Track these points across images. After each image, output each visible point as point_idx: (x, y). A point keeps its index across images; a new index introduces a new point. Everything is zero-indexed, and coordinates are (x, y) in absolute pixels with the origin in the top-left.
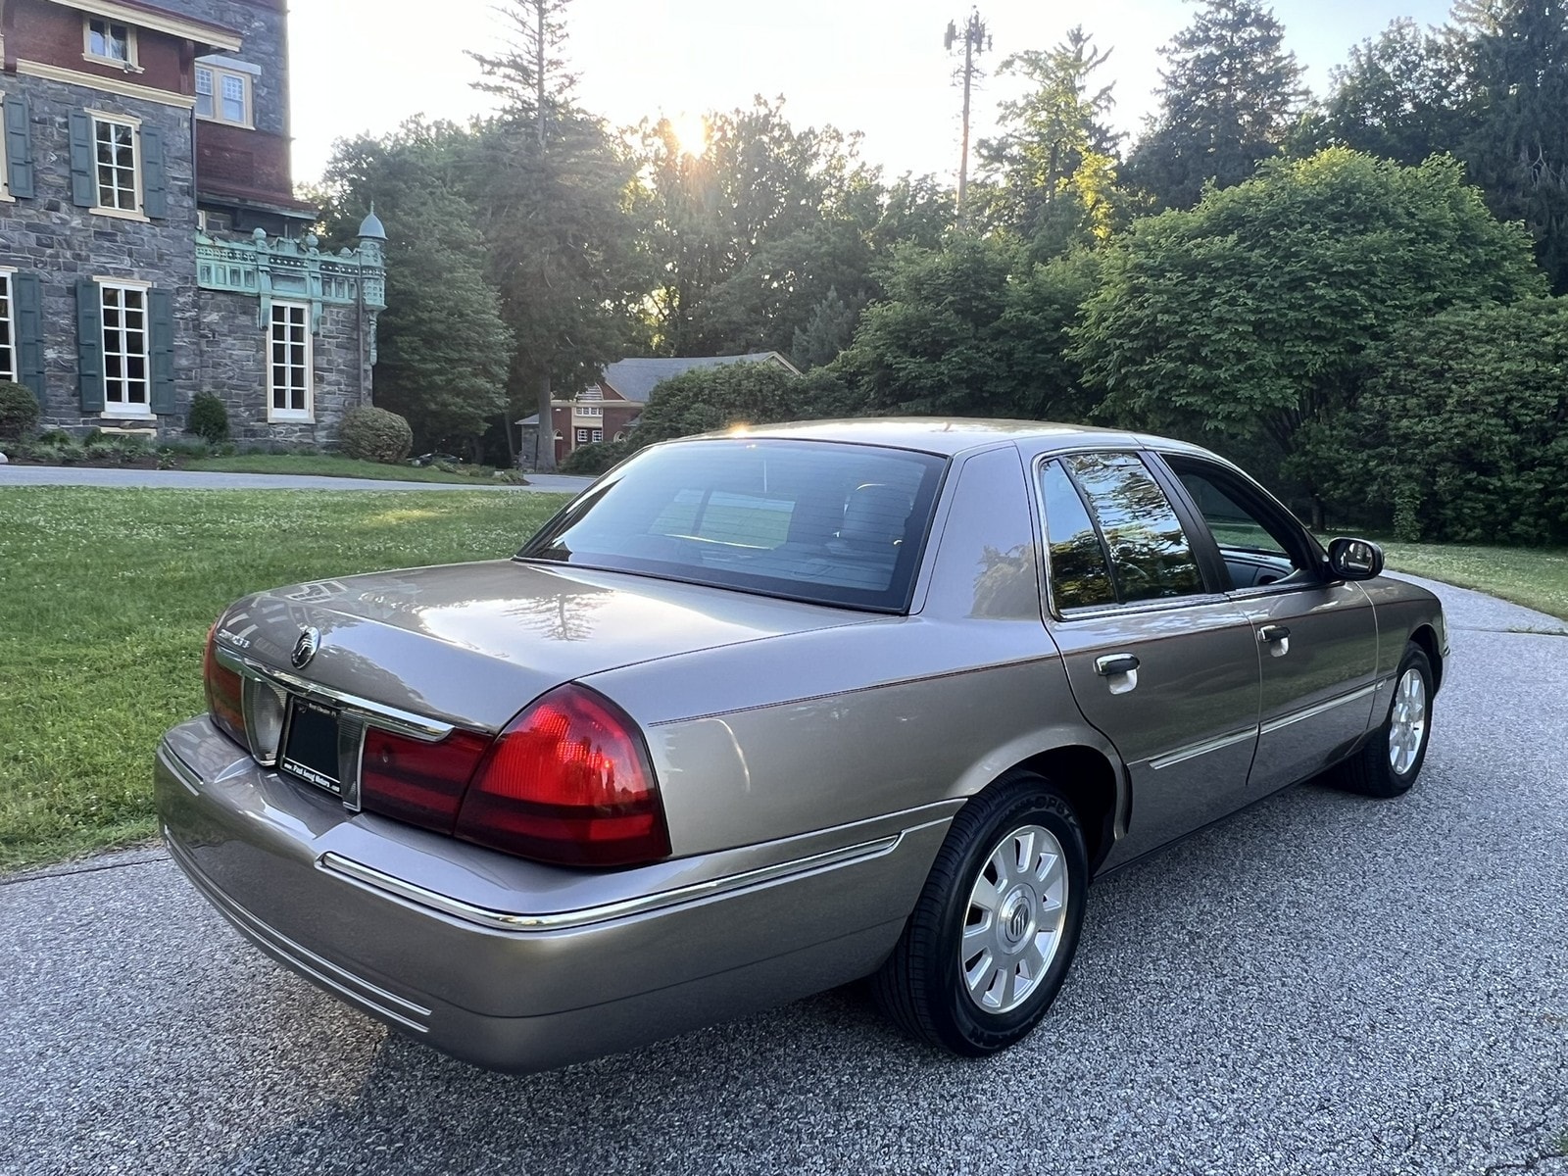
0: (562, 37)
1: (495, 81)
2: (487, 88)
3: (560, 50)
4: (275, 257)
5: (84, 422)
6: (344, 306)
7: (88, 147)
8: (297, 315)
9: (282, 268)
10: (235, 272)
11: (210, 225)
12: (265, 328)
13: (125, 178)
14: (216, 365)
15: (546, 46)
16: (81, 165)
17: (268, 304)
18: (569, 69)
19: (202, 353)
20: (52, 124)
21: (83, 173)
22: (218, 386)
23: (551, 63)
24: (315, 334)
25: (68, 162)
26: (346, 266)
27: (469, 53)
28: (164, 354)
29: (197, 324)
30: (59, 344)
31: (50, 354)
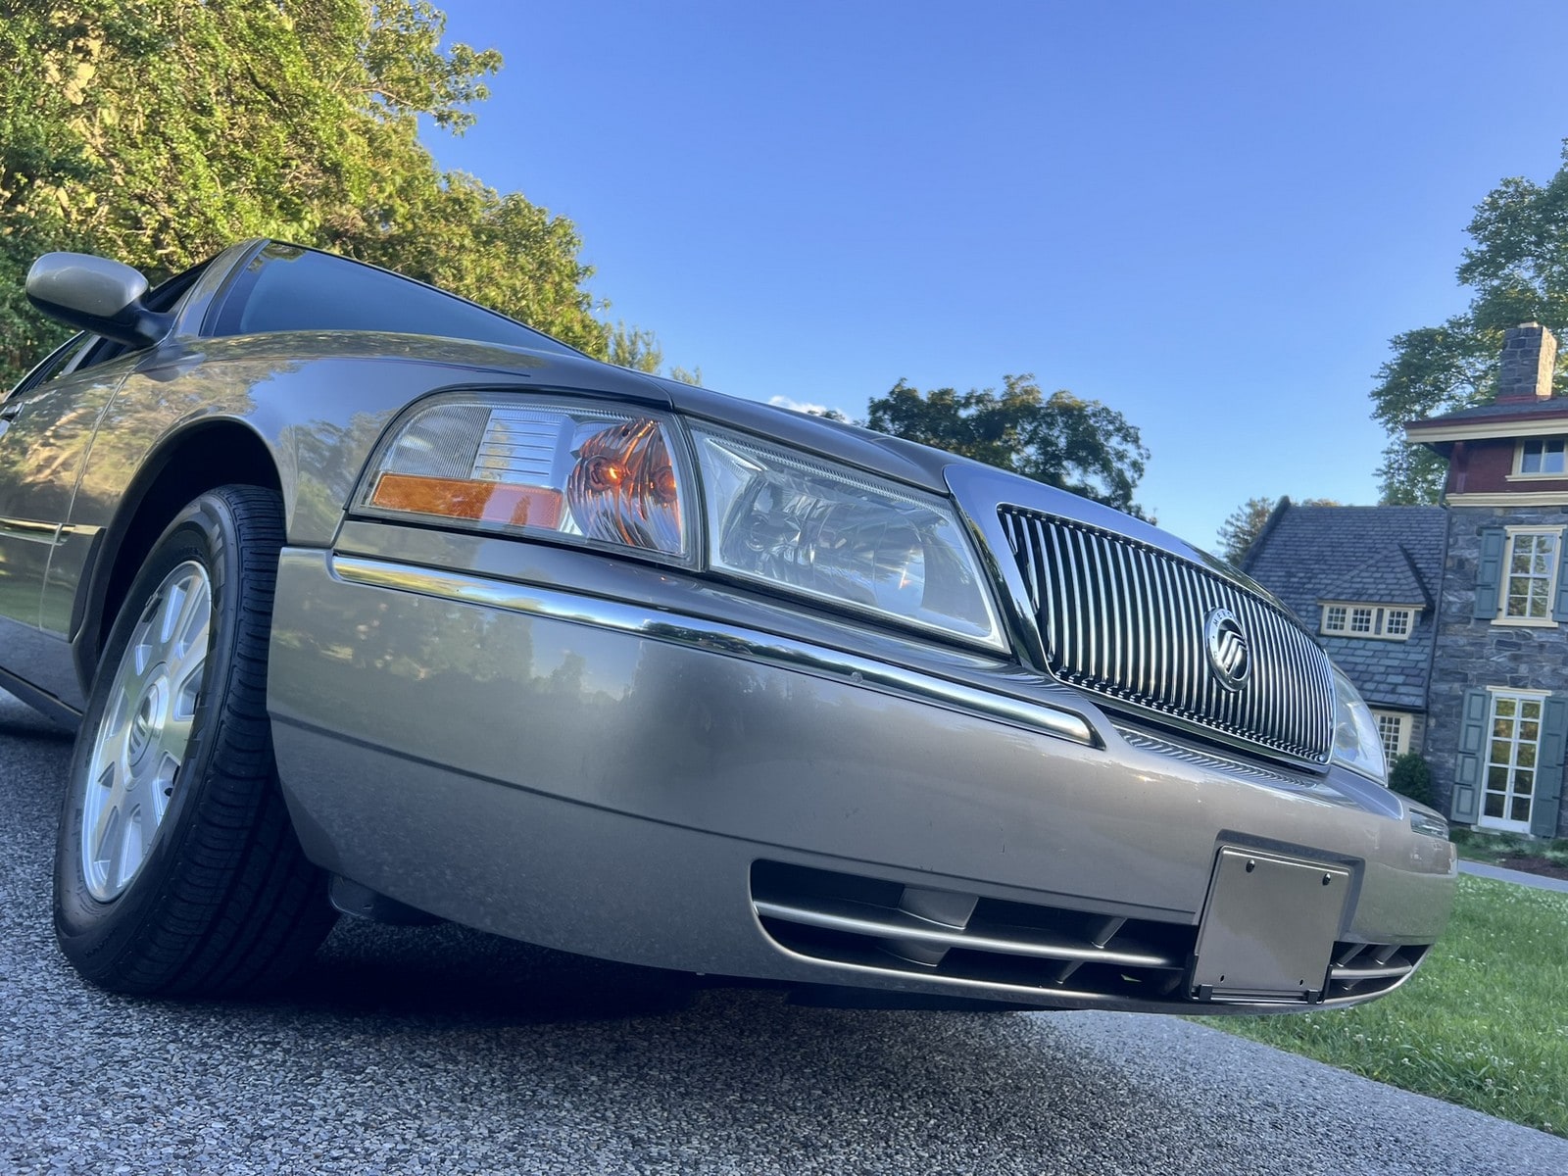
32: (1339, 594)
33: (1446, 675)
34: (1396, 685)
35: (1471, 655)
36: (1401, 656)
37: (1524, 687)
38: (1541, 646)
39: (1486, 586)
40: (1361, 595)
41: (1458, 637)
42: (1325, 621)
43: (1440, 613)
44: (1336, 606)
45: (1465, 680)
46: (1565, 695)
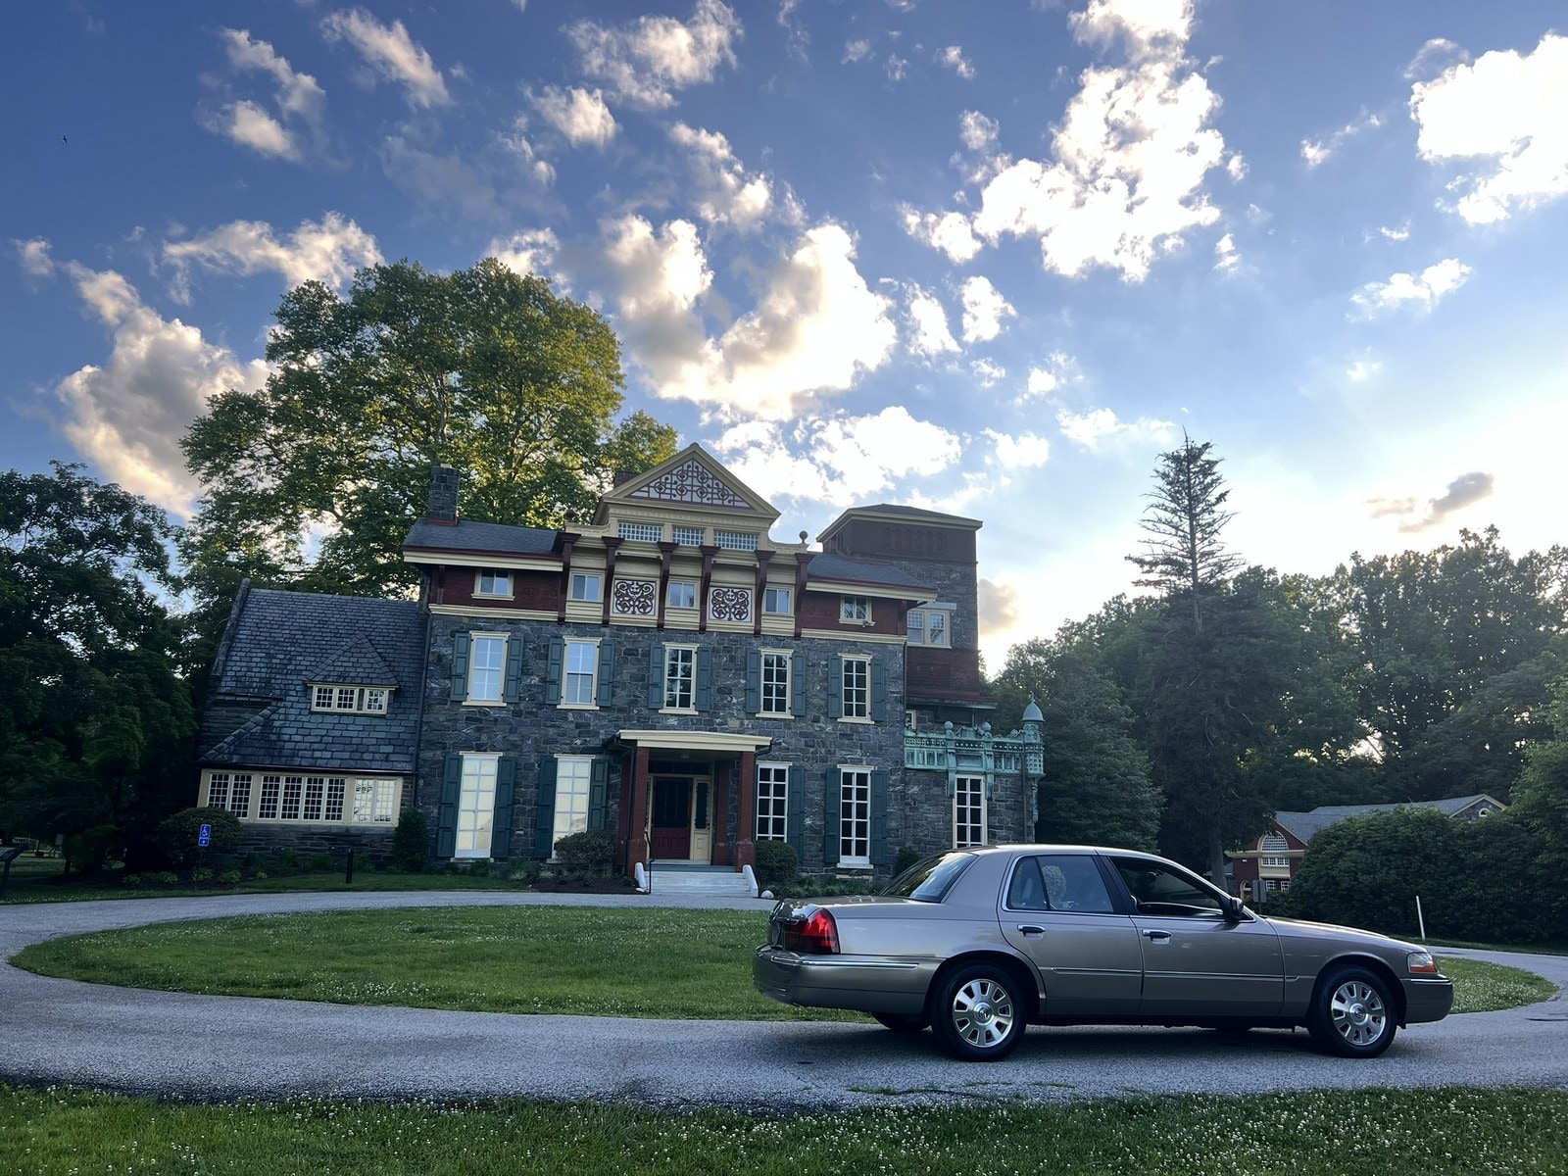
0: (1212, 533)
1: (1154, 577)
2: (1148, 583)
3: (1210, 544)
4: (960, 742)
5: (826, 871)
6: (1011, 775)
7: (839, 679)
8: (975, 785)
9: (964, 749)
10: (931, 755)
11: (919, 720)
12: (952, 796)
13: (861, 696)
14: (916, 826)
15: (1197, 542)
16: (834, 690)
17: (954, 777)
18: (1222, 555)
19: (906, 817)
20: (819, 664)
21: (835, 695)
22: (917, 842)
23: (1203, 555)
24: (989, 799)
25: (826, 689)
26: (1013, 744)
27: (1130, 558)
28: (880, 818)
29: (903, 795)
30: (813, 814)
31: (808, 822)
32: (326, 677)
33: (432, 745)
34: (388, 753)
35: (448, 728)
36: (385, 729)
37: (485, 751)
38: (496, 720)
39: (459, 676)
40: (345, 678)
41: (439, 715)
42: (315, 700)
43: (424, 697)
44: (323, 687)
45: (444, 748)
46: (512, 754)
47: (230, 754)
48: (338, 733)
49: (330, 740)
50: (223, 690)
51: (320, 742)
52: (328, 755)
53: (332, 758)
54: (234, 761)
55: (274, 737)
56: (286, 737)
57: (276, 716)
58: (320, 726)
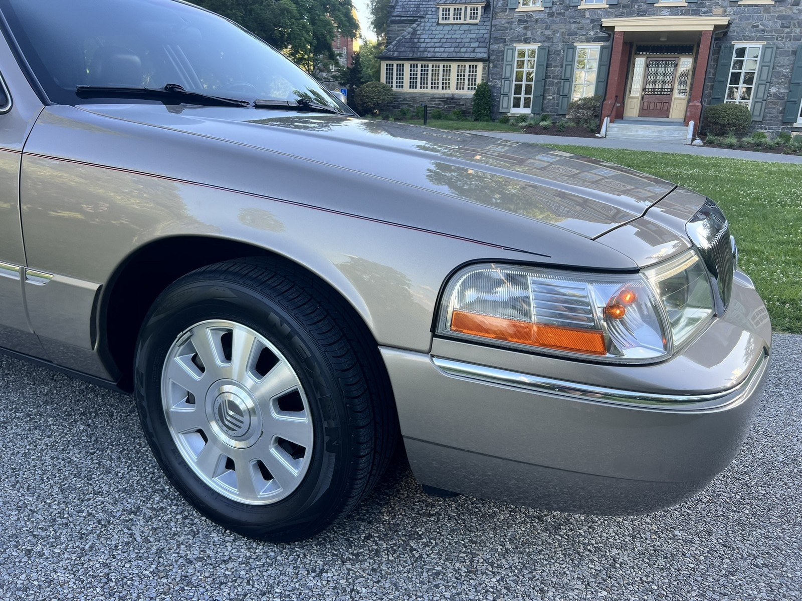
5: (783, 129)
30: (779, 84)
31: (773, 90)
32: (447, 0)
33: (497, 40)
34: (475, 47)
35: (507, 28)
36: (476, 32)
37: (529, 43)
38: (537, 21)
40: (457, 1)
41: (502, 19)
42: (441, 16)
43: (493, 7)
44: (445, 7)
45: (505, 42)
46: (546, 44)
47: (394, 51)
48: (449, 36)
49: (444, 40)
50: (395, 14)
51: (440, 42)
52: (442, 50)
53: (444, 52)
54: (395, 55)
55: (416, 41)
56: (422, 40)
57: (419, 28)
58: (441, 32)
